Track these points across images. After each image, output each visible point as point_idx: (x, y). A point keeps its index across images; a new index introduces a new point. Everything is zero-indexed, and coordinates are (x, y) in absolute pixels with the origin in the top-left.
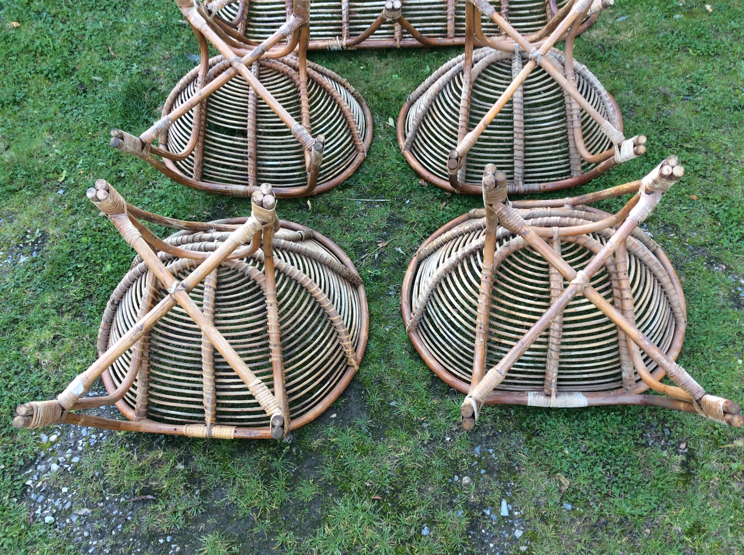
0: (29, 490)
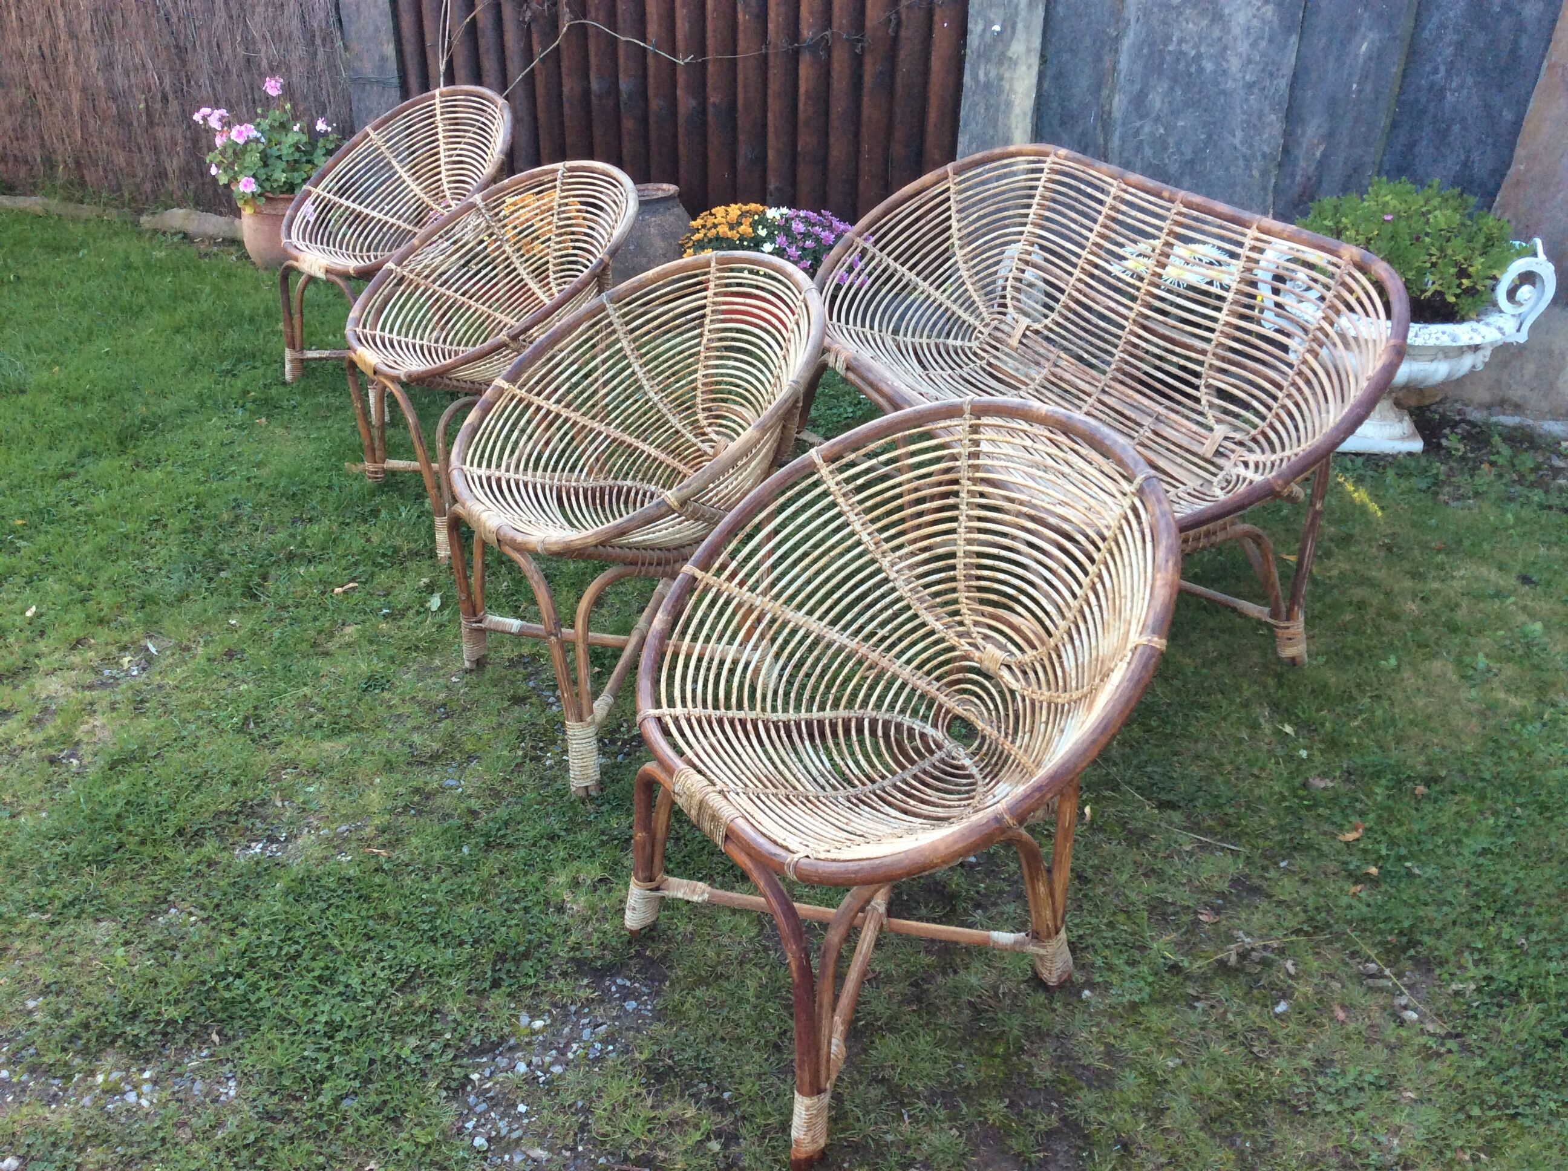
0: (469, 1088)
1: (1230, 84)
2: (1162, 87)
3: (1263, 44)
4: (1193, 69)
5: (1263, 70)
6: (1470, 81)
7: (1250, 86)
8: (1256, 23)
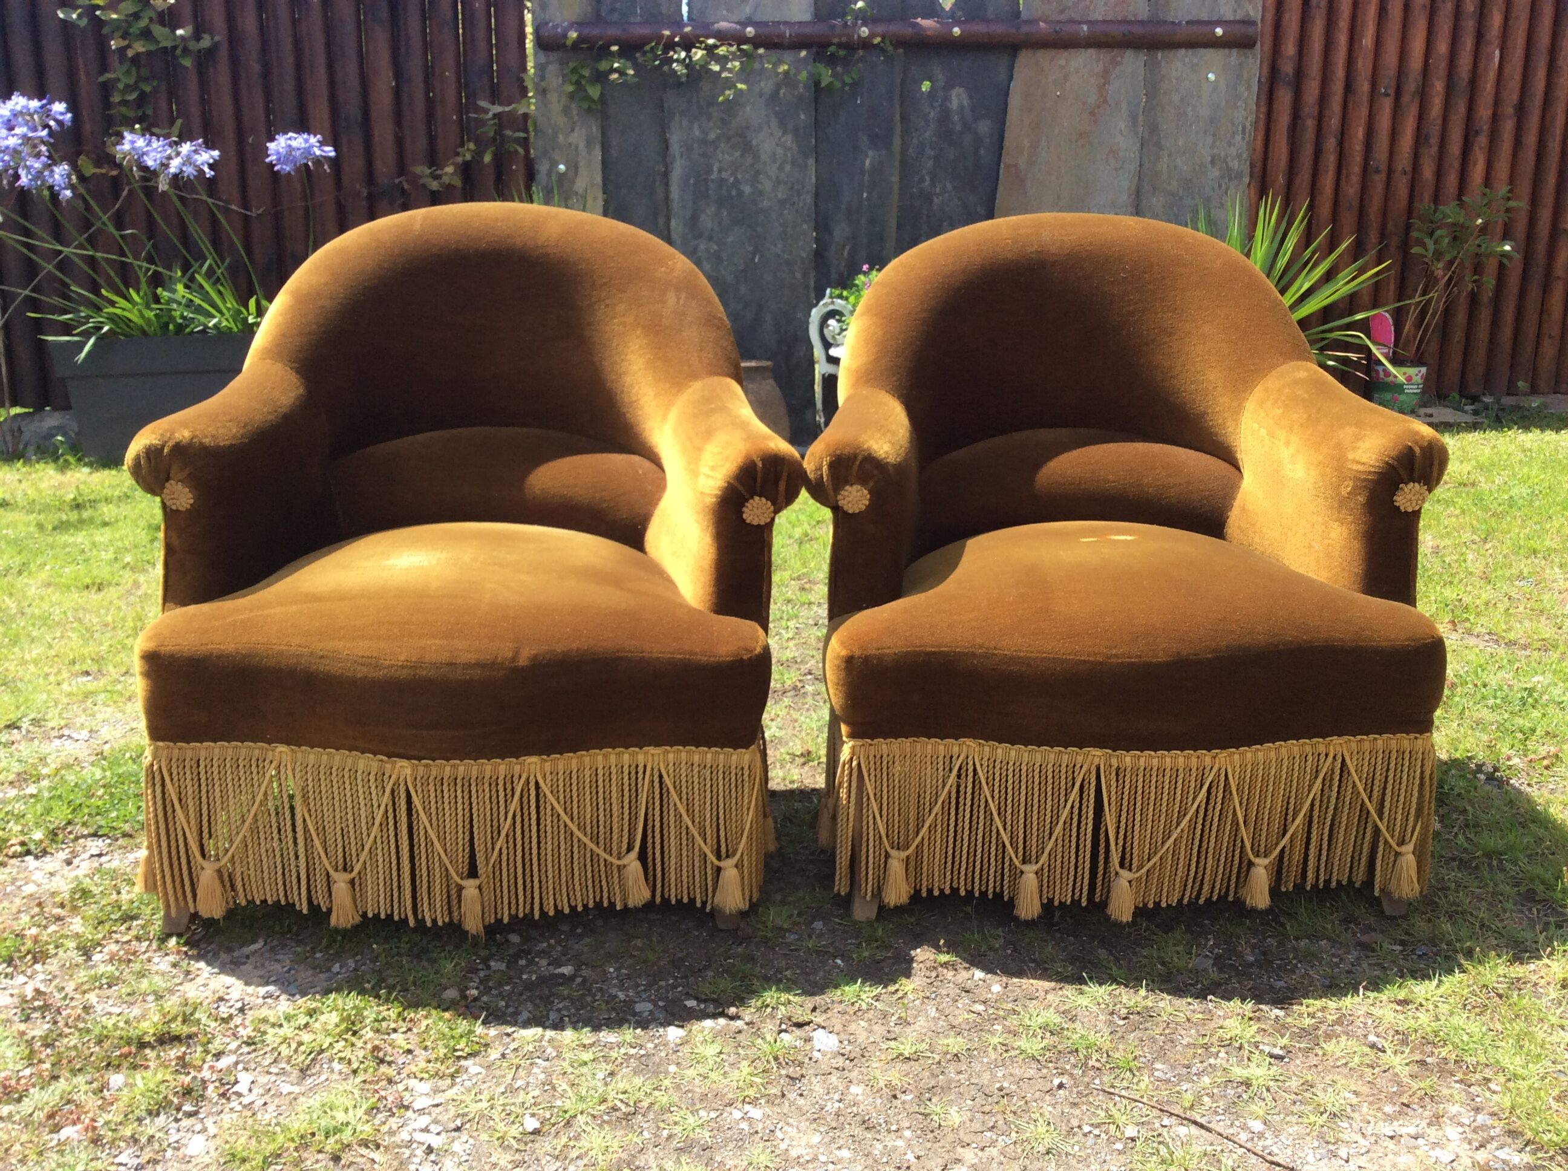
1: (766, 203)
2: (711, 210)
3: (788, 167)
4: (734, 193)
5: (792, 188)
6: (949, 186)
7: (782, 202)
8: (779, 151)
